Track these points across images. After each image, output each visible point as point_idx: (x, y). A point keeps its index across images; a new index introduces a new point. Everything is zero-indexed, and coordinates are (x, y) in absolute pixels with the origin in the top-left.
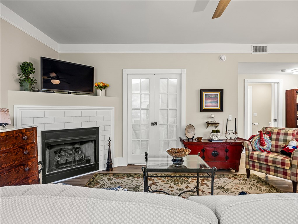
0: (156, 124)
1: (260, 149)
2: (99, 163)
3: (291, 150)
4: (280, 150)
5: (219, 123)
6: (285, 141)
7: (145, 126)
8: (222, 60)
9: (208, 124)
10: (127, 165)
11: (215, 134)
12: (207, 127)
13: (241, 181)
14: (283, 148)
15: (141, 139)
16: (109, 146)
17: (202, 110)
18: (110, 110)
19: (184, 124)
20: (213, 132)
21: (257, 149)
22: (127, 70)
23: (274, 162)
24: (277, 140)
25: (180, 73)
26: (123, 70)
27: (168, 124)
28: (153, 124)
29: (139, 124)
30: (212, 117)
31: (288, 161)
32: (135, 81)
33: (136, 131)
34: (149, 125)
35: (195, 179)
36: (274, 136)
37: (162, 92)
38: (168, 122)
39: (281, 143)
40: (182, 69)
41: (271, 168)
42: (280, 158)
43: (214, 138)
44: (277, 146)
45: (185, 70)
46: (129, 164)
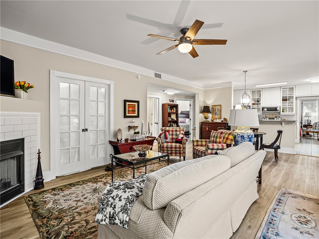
0: (87, 130)
1: (166, 141)
2: (24, 183)
3: (180, 139)
4: (174, 140)
5: (138, 127)
6: (176, 135)
7: (75, 133)
8: (138, 79)
9: (130, 128)
10: (55, 178)
11: (137, 135)
12: (129, 130)
13: (158, 164)
14: (176, 139)
15: (71, 147)
16: (39, 158)
17: (125, 116)
18: (36, 117)
19: (112, 129)
20: (135, 133)
21: (164, 142)
22: (55, 71)
23: (176, 148)
24: (172, 135)
25: (109, 84)
26: (51, 71)
27: (99, 129)
28: (83, 130)
29: (69, 131)
30: (133, 122)
31: (182, 146)
32: (64, 86)
33: (64, 139)
34: (79, 132)
35: (132, 171)
36: (171, 133)
37: (91, 99)
38: (98, 128)
39: (174, 137)
40: (111, 81)
41: (173, 152)
42: (178, 145)
43: (137, 138)
44: (172, 139)
45: (113, 81)
46: (56, 177)
